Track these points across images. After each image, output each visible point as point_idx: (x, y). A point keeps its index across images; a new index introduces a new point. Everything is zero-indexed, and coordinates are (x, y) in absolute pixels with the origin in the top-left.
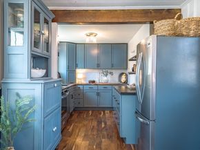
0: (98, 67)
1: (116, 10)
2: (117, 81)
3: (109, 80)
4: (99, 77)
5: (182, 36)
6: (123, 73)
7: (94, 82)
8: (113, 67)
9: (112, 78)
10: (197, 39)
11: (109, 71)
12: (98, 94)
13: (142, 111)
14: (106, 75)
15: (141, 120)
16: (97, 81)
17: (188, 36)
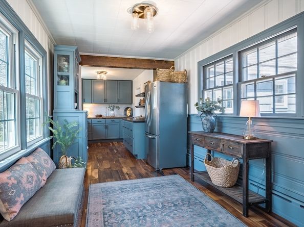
0: (106, 102)
1: (129, 59)
2: (122, 115)
3: (116, 114)
4: (106, 111)
5: (174, 82)
6: (128, 108)
7: (101, 116)
8: (119, 102)
9: (118, 112)
10: (183, 84)
11: (116, 105)
12: (106, 127)
13: (150, 131)
14: (113, 110)
15: (150, 136)
16: (104, 115)
17: (178, 82)
